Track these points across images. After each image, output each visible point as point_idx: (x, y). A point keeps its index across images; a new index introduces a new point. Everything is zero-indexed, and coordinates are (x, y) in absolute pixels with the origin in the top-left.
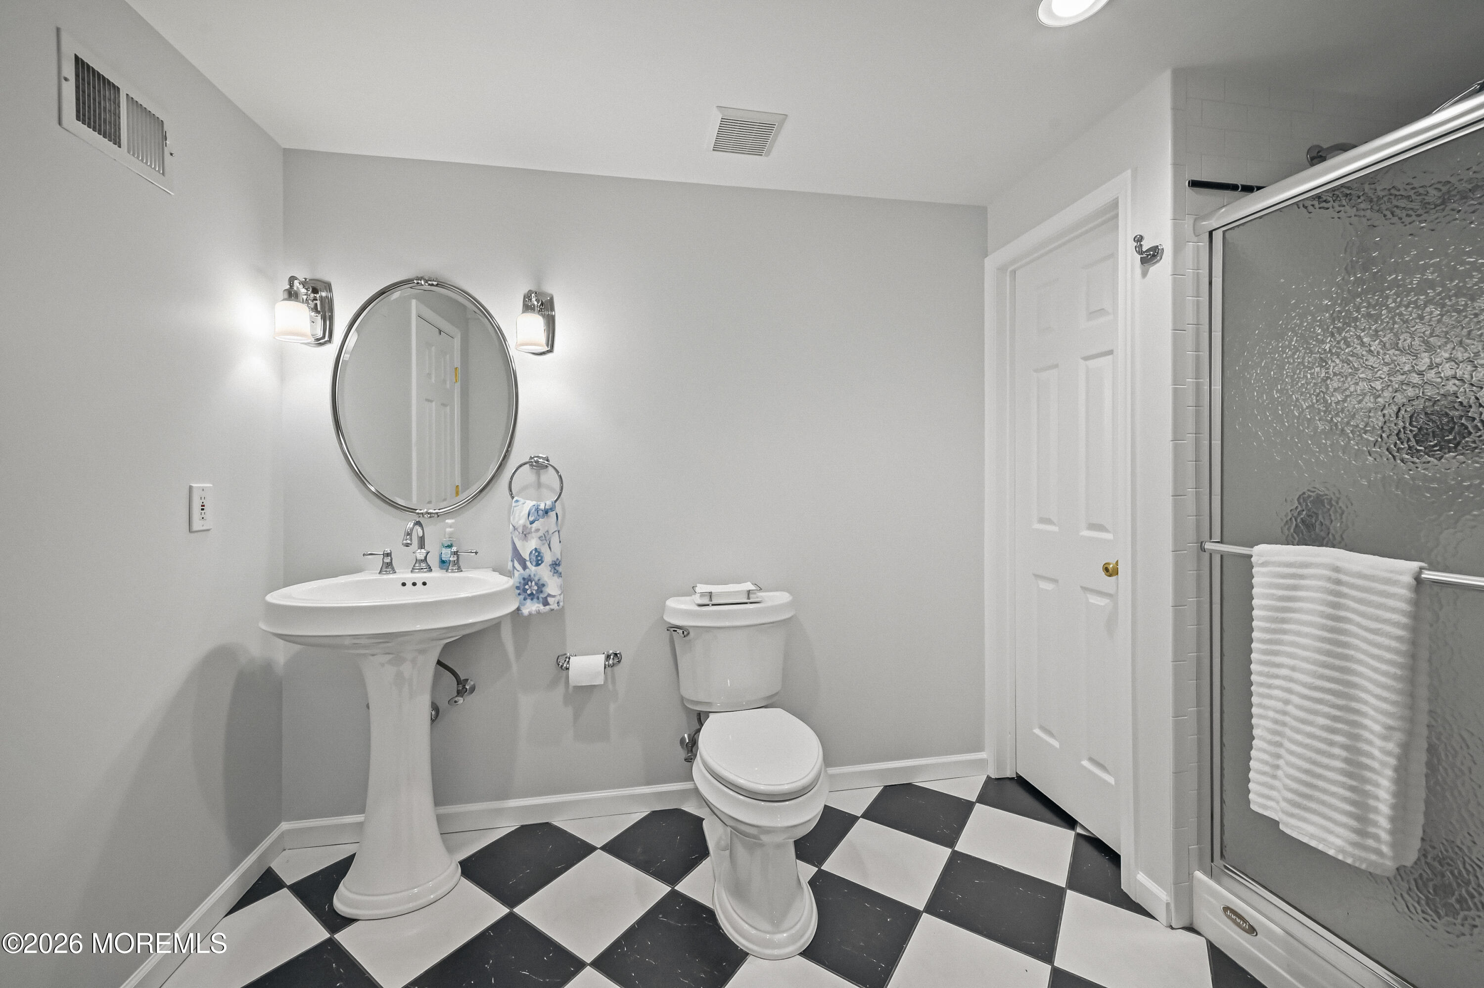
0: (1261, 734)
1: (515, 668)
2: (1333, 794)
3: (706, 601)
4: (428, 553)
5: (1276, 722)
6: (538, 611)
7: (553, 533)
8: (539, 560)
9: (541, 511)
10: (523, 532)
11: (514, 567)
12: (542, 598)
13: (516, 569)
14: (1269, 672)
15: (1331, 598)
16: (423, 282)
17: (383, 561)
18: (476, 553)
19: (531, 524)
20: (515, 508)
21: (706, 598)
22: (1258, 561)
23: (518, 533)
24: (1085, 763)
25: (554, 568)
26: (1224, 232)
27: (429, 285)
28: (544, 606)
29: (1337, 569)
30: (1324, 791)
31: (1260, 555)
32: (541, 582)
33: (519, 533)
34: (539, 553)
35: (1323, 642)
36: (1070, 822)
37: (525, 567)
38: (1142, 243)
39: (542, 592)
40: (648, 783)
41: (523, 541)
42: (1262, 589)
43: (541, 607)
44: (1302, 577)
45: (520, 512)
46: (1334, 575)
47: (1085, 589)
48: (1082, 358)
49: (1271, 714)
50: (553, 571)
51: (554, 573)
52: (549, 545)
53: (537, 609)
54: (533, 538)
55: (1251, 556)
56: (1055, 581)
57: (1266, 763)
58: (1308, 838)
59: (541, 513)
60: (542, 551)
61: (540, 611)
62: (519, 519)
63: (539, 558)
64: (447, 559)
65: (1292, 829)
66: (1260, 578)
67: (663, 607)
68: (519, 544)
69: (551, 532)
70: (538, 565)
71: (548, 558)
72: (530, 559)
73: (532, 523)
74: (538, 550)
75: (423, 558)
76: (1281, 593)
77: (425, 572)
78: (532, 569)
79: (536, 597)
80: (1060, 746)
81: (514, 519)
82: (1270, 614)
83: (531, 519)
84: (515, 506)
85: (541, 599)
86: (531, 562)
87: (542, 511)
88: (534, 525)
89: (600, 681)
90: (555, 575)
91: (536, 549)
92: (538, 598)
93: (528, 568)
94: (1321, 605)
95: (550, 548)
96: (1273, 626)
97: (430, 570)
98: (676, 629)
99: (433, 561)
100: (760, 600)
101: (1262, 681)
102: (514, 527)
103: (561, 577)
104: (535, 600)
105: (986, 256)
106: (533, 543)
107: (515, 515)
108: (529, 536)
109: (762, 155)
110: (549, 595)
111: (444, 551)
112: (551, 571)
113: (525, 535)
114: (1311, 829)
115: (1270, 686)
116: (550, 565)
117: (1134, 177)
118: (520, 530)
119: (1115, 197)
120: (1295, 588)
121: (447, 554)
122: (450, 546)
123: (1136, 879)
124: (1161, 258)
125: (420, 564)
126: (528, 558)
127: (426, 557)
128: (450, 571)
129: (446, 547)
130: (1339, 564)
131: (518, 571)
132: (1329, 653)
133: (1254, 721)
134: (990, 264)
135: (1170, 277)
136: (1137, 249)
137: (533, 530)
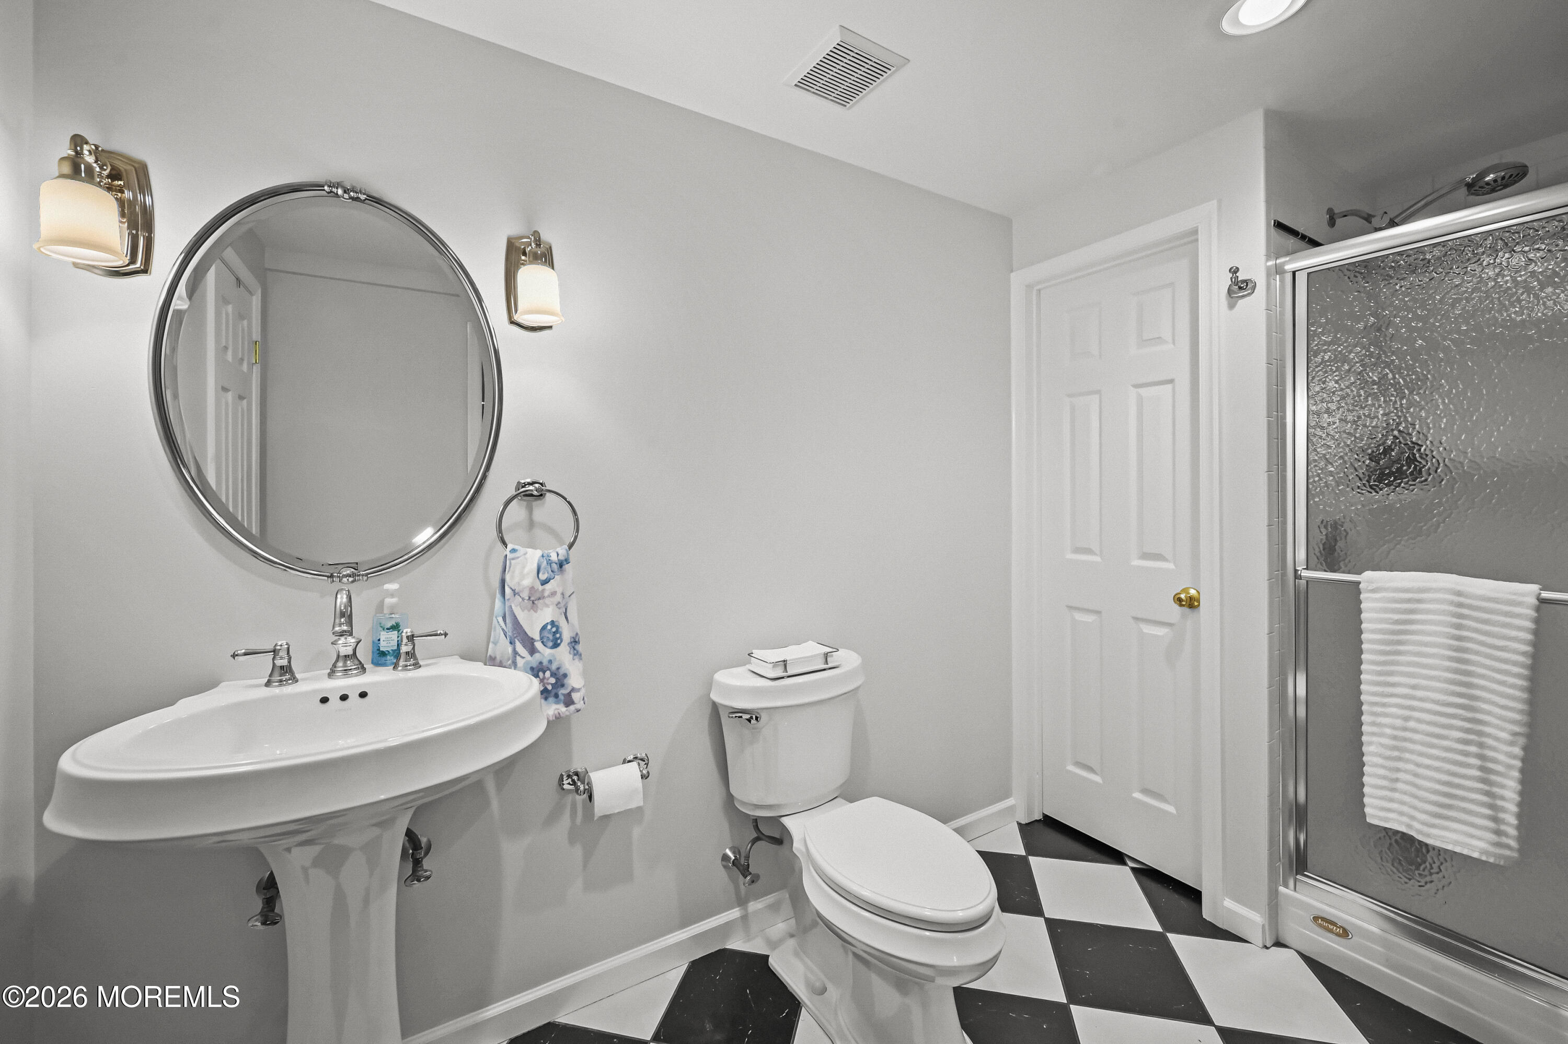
0: (1376, 751)
1: (495, 804)
2: (1472, 801)
3: (780, 673)
4: (358, 643)
5: (1395, 738)
6: (558, 715)
7: (569, 596)
8: (558, 639)
9: (554, 564)
10: (530, 598)
11: (515, 653)
12: (564, 695)
13: (519, 655)
14: (1383, 692)
15: (1455, 620)
16: (340, 192)
17: (274, 663)
18: (446, 635)
19: (542, 585)
20: (512, 561)
21: (780, 668)
22: (1368, 587)
23: (521, 600)
24: (1137, 795)
25: (573, 647)
26: (1309, 274)
27: (351, 198)
28: (567, 707)
29: (1459, 594)
30: (1463, 799)
31: (1370, 581)
32: (562, 672)
33: (523, 599)
34: (558, 627)
35: (1452, 661)
36: (1117, 857)
37: (533, 651)
38: (1237, 275)
39: (563, 686)
40: (684, 925)
41: (529, 611)
42: (1375, 614)
43: (562, 709)
44: (1419, 601)
45: (524, 567)
46: (1457, 599)
47: (1136, 619)
48: (1132, 386)
49: (1388, 731)
50: (572, 652)
51: (575, 655)
52: (565, 614)
53: (556, 712)
54: (547, 606)
55: (1359, 583)
56: (1098, 612)
57: (1384, 778)
58: (1451, 845)
59: (555, 567)
60: (561, 625)
61: (562, 715)
62: (523, 577)
63: (558, 635)
64: (389, 649)
65: (1435, 839)
66: (1370, 605)
67: (709, 684)
68: (522, 616)
69: (567, 595)
70: (556, 645)
71: (566, 635)
72: (542, 638)
73: (544, 583)
74: (556, 624)
75: (352, 653)
76: (1396, 617)
77: (356, 675)
78: (545, 653)
79: (553, 693)
80: (1103, 781)
81: (512, 577)
82: (1386, 637)
83: (543, 577)
84: (513, 559)
85: (561, 697)
86: (542, 642)
87: (556, 564)
88: (548, 587)
89: (637, 802)
90: (575, 657)
91: (553, 623)
92: (556, 696)
93: (538, 652)
94: (1447, 627)
95: (566, 618)
96: (1388, 648)
97: (363, 669)
98: (740, 715)
99: (364, 654)
100: (839, 663)
101: (1377, 701)
102: (514, 591)
103: (582, 659)
104: (551, 699)
105: (1012, 271)
106: (547, 614)
107: (514, 572)
108: (540, 603)
109: (845, 106)
110: (573, 690)
111: (384, 635)
112: (570, 652)
113: (533, 603)
114: (1454, 836)
115: (1384, 705)
116: (568, 644)
117: (1219, 208)
118: (525, 595)
119: (1195, 226)
120: (1412, 611)
121: (388, 641)
122: (396, 627)
123: (1223, 906)
124: (1254, 291)
125: (345, 662)
126: (536, 636)
127: (355, 650)
128: (400, 668)
129: (388, 629)
130: (1459, 588)
131: (524, 658)
132: (1456, 671)
133: (1364, 738)
134: (1017, 280)
135: (1265, 312)
136: (1233, 280)
137: (546, 594)
